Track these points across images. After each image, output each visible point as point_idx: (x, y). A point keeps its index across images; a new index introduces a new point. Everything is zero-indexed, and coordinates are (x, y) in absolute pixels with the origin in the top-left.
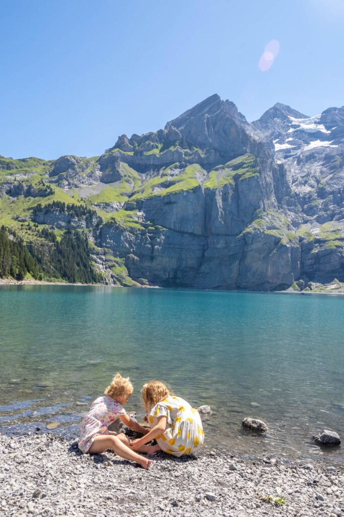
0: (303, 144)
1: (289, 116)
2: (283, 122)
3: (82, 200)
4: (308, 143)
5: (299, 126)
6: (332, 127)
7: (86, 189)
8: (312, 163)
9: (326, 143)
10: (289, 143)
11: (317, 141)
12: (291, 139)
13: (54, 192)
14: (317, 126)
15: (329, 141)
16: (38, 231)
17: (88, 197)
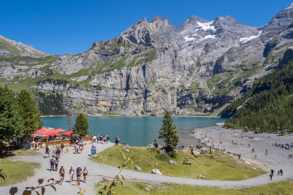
0: (201, 37)
1: (197, 22)
2: (193, 26)
3: (67, 76)
4: (204, 37)
5: (201, 28)
6: (218, 27)
7: (71, 70)
8: (200, 48)
9: (213, 37)
10: (194, 37)
11: (209, 35)
12: (196, 35)
13: (53, 74)
14: (211, 27)
15: (215, 35)
16: (37, 93)
17: (71, 74)
